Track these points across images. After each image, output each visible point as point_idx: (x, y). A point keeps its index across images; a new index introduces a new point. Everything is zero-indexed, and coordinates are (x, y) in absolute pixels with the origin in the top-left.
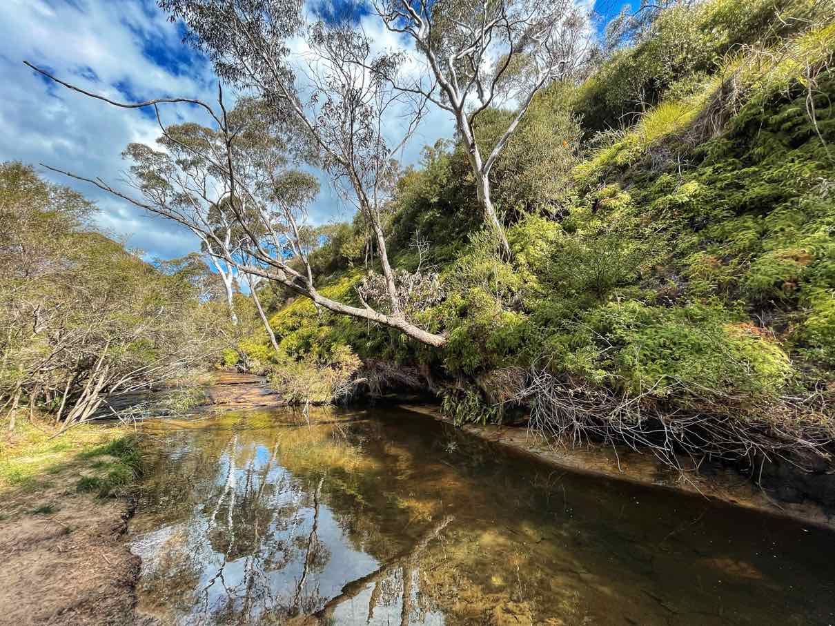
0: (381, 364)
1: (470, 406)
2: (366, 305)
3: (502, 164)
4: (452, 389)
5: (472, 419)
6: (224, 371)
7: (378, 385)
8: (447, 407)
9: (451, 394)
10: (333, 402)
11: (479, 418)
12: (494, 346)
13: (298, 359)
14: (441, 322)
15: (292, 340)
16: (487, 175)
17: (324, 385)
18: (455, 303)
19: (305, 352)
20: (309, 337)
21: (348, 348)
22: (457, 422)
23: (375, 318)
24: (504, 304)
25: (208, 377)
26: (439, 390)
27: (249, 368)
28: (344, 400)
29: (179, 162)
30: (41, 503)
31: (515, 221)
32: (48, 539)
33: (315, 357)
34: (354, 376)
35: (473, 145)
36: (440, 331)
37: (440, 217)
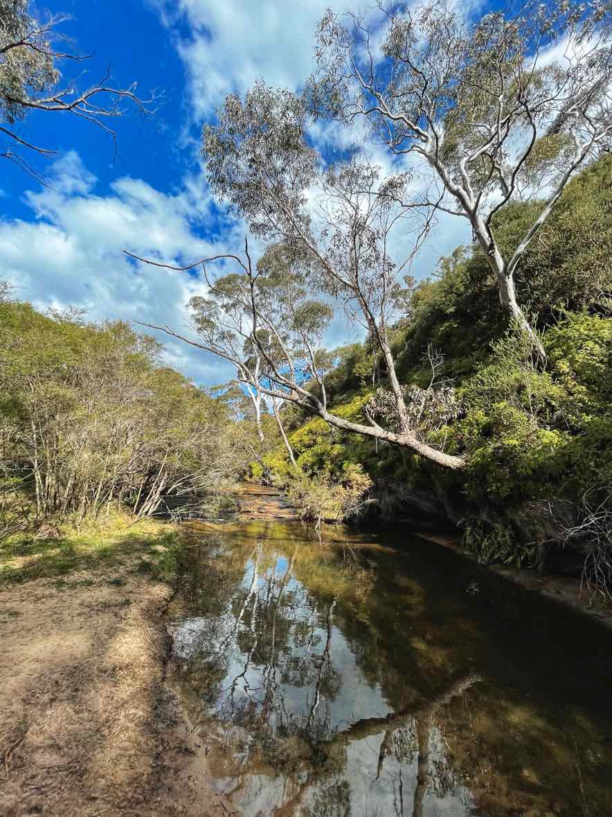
0: (393, 486)
1: (499, 543)
2: (374, 423)
3: (530, 261)
4: (476, 520)
5: (503, 558)
6: (251, 483)
7: (390, 509)
8: (469, 541)
9: (474, 525)
10: (344, 521)
11: (511, 558)
12: (530, 472)
13: (311, 476)
14: (460, 442)
15: (307, 457)
16: (511, 276)
17: (337, 503)
18: (477, 421)
19: (319, 469)
20: (323, 454)
21: (358, 467)
22: (482, 559)
23: (383, 436)
24: (541, 422)
25: (238, 487)
26: (459, 518)
27: (272, 482)
28: (356, 521)
29: (223, 306)
30: (115, 576)
31: (553, 322)
32: (116, 606)
33: (328, 474)
34: (365, 496)
35: (492, 246)
36: (458, 452)
37: (457, 327)
